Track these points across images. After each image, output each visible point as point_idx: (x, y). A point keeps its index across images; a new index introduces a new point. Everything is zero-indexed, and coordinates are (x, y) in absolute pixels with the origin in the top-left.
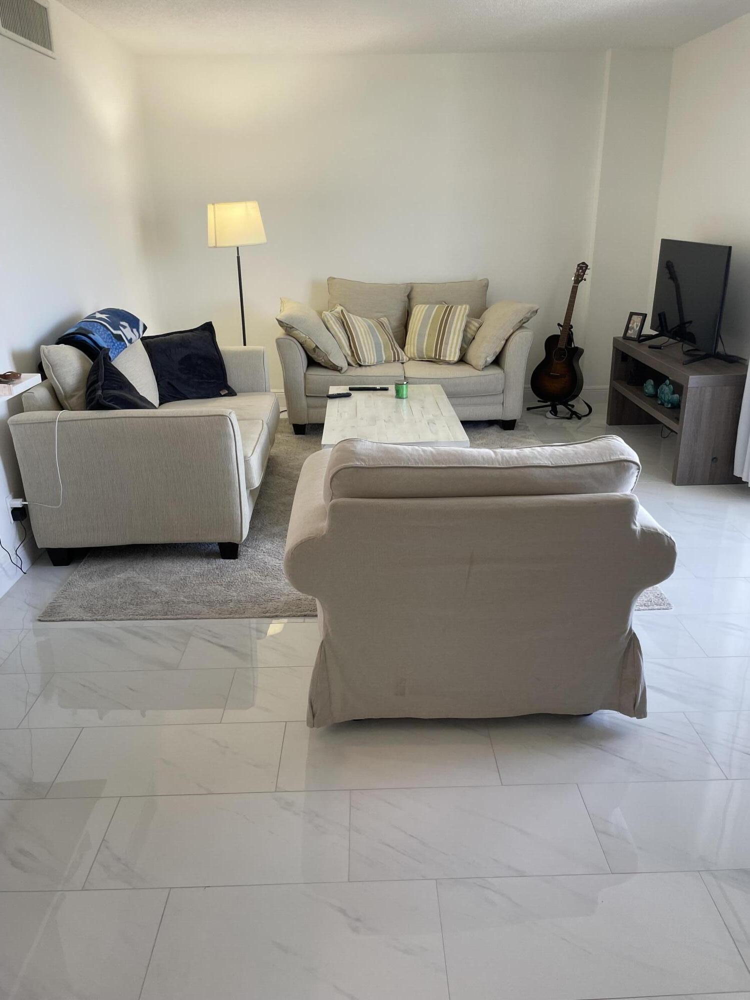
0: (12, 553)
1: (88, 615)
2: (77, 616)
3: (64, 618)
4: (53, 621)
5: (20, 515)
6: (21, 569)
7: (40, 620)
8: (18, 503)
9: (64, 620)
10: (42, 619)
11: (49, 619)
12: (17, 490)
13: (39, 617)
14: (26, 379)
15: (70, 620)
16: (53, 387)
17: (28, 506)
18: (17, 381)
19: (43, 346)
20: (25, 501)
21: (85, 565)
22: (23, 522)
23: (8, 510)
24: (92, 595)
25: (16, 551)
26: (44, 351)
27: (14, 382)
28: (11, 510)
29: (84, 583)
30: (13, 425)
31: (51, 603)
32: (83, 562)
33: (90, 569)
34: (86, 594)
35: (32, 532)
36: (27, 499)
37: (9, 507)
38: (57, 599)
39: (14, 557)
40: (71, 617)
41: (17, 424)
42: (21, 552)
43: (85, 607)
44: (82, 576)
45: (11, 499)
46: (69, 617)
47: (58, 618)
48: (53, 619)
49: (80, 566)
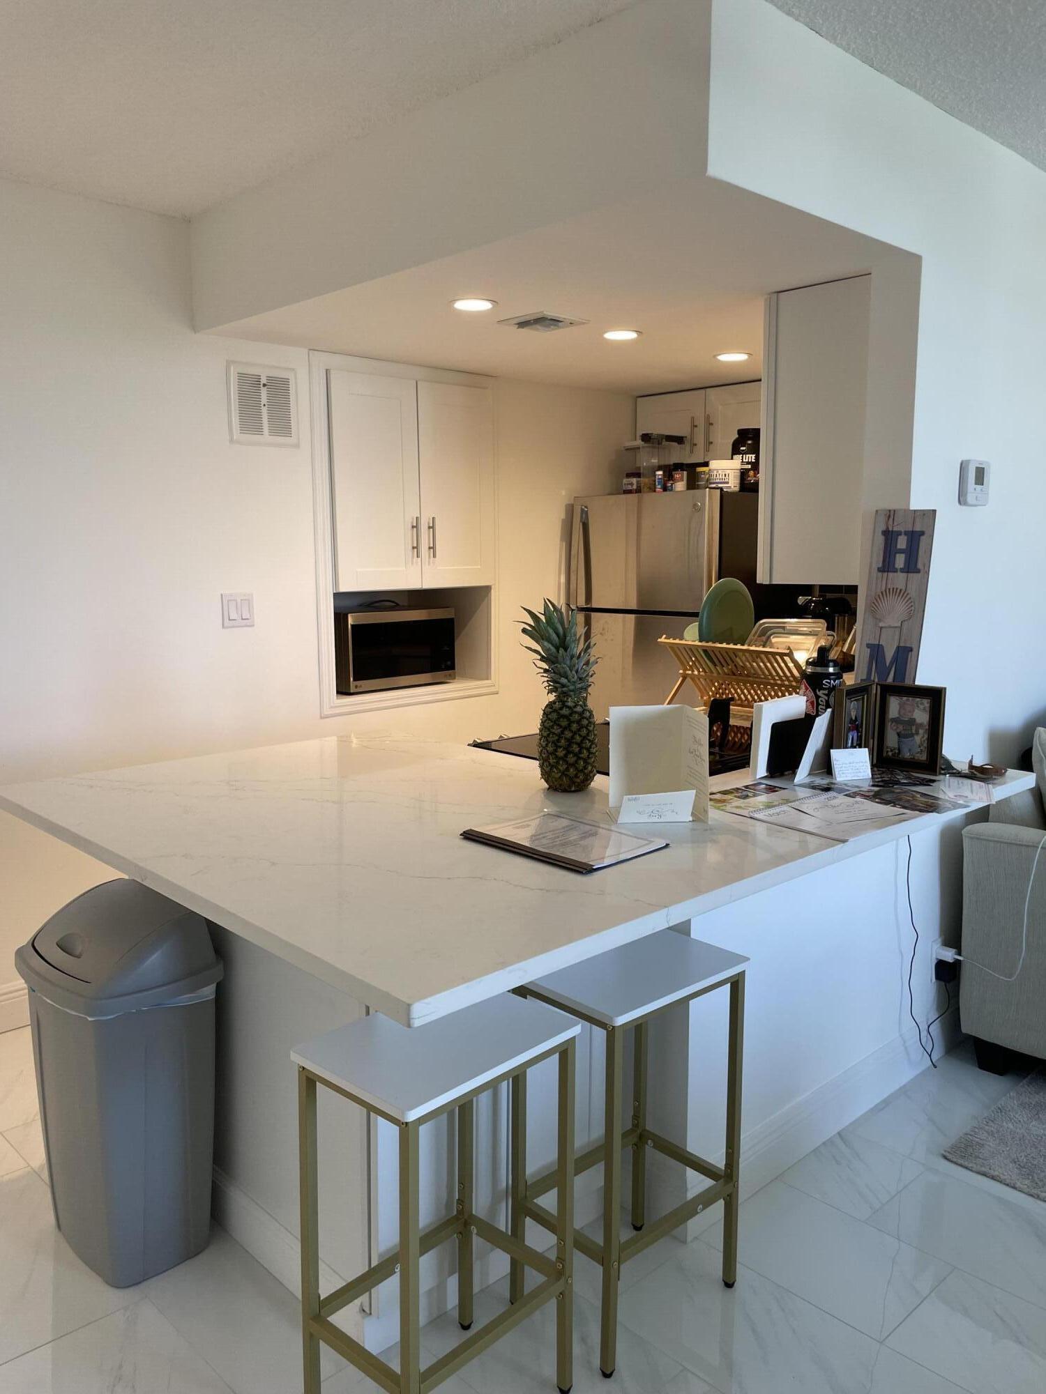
0: (924, 1027)
1: (1024, 1183)
2: (1005, 1177)
3: (983, 1169)
4: (966, 1168)
5: (947, 974)
6: (930, 1056)
7: (945, 1157)
8: (949, 955)
9: (984, 1174)
10: (950, 1156)
11: (960, 1161)
12: (952, 934)
13: (945, 1151)
14: (1014, 779)
15: (993, 1178)
16: (1041, 794)
17: (962, 963)
18: (1000, 780)
19: (1040, 728)
20: (960, 954)
21: (1031, 1086)
22: (947, 984)
23: (931, 960)
24: (1036, 1148)
25: (929, 1027)
26: (1039, 736)
27: (995, 781)
28: (936, 962)
29: (1025, 1119)
30: (972, 838)
31: (967, 1134)
32: (1027, 1079)
33: (1037, 1096)
34: (1027, 1141)
35: (958, 1002)
36: (963, 953)
37: (934, 956)
38: (977, 1130)
39: (924, 1033)
40: (996, 1173)
41: (977, 838)
42: (936, 1030)
43: (1022, 1164)
44: (1023, 1105)
45: (939, 945)
46: (992, 1172)
47: (975, 1166)
48: (966, 1164)
49: (1021, 1084)
